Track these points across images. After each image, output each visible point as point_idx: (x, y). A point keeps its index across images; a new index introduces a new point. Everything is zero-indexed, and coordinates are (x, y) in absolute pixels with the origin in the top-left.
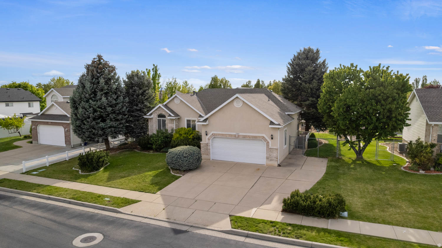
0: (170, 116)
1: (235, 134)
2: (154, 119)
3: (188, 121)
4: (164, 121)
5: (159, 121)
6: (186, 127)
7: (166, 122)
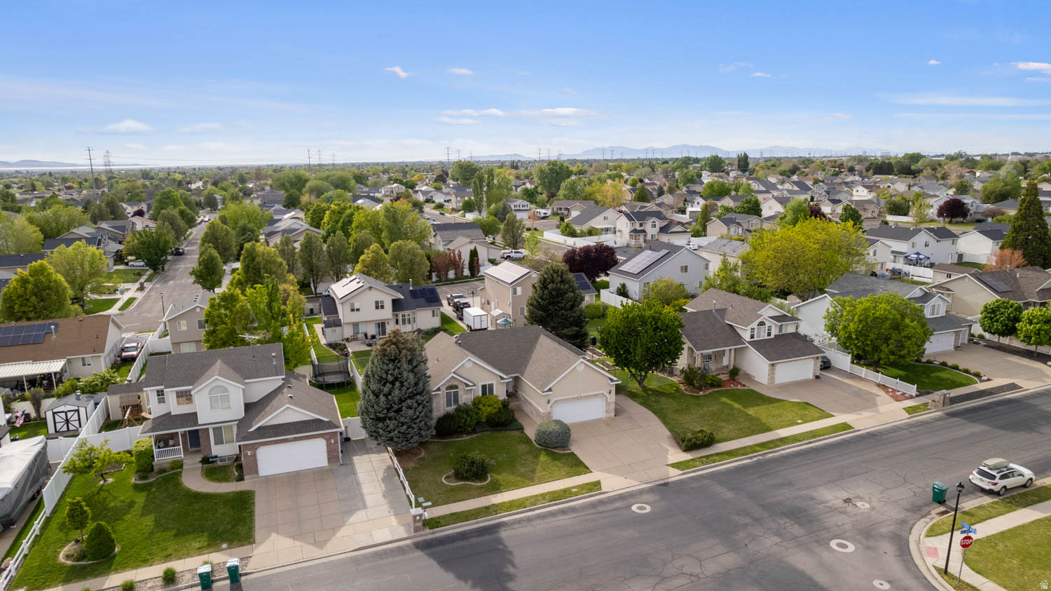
0: (467, 385)
1: (577, 396)
2: (441, 396)
3: (484, 387)
4: (456, 394)
5: (448, 395)
6: (480, 394)
7: (460, 394)
